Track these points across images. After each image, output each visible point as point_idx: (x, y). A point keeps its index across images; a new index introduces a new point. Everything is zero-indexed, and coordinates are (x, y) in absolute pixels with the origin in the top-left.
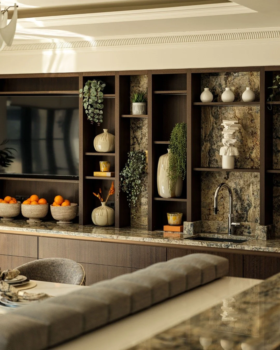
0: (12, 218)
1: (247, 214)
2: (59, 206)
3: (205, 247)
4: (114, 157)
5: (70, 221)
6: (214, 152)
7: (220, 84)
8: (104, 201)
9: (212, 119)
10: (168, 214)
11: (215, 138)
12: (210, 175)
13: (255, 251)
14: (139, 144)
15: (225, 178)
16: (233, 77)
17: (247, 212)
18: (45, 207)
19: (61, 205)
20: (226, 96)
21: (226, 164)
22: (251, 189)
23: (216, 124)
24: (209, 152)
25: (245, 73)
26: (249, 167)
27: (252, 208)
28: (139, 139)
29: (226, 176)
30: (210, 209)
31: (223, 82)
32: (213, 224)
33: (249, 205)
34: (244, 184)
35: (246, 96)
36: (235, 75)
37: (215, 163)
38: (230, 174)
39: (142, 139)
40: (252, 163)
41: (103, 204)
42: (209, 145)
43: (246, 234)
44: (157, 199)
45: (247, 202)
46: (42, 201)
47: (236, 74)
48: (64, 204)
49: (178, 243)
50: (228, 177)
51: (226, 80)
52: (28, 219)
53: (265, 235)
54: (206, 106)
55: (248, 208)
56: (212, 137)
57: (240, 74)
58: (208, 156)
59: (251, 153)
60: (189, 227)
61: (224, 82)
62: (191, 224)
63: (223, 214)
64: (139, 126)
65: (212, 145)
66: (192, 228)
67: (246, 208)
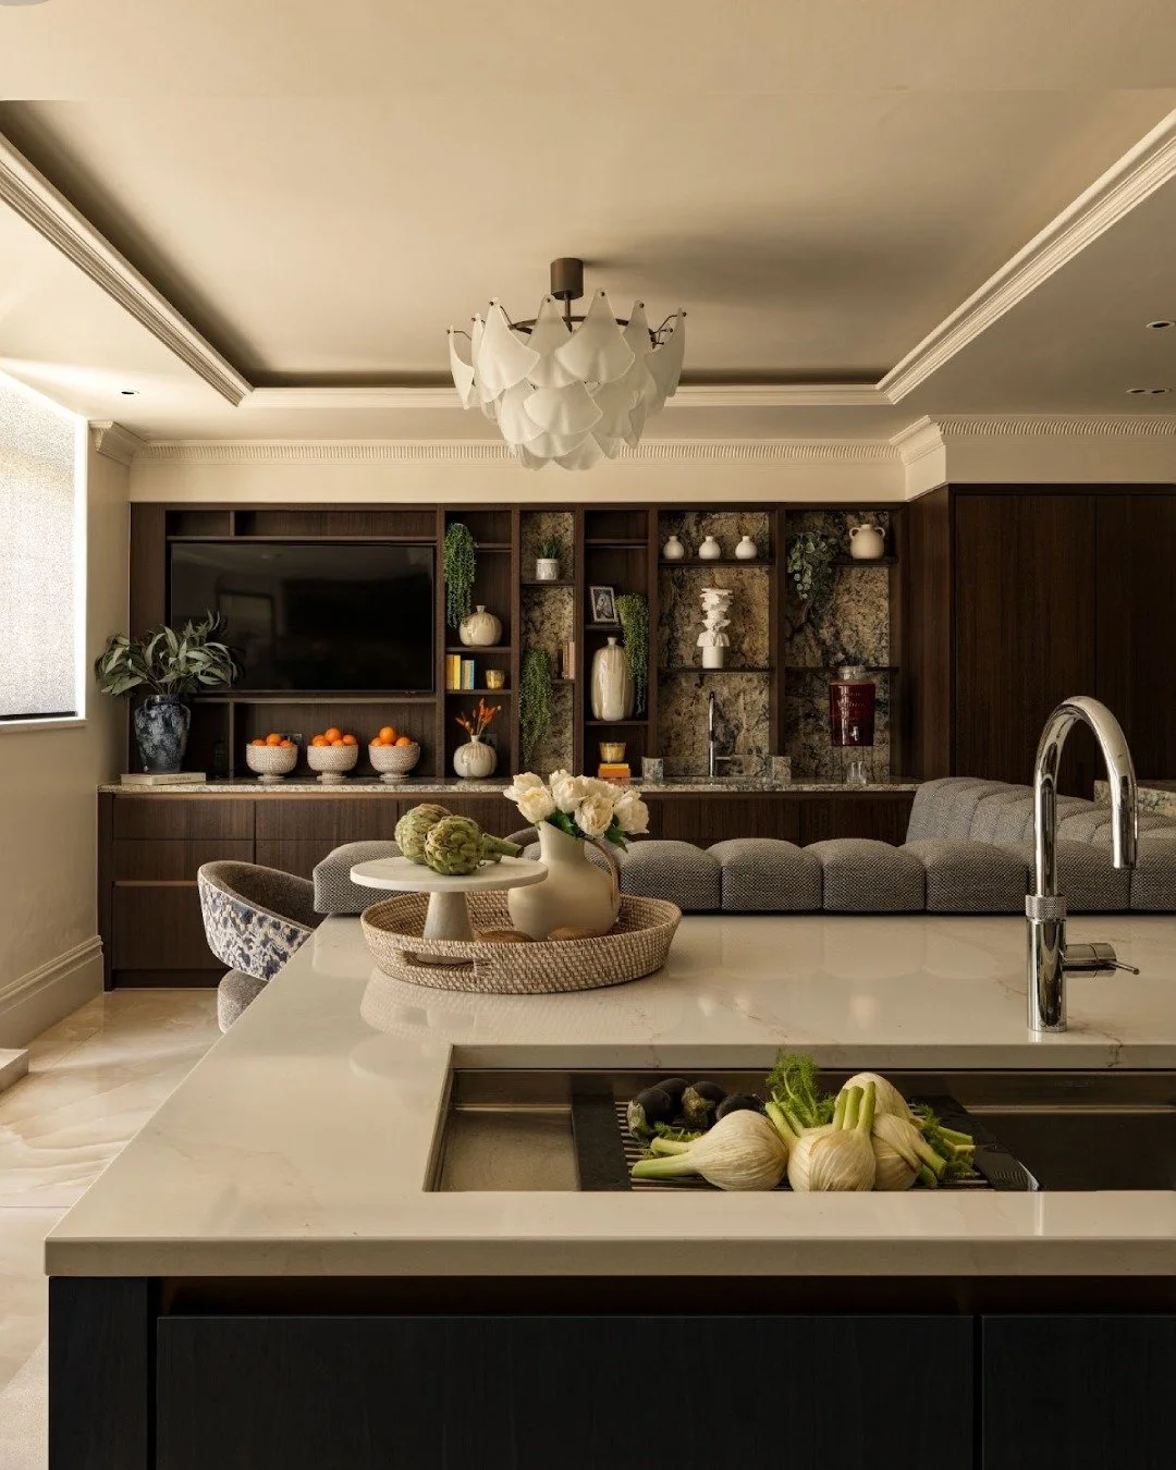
0: (281, 775)
1: (734, 742)
2: (391, 748)
3: (733, 792)
4: (508, 655)
5: (406, 773)
6: (677, 643)
7: (687, 531)
8: (475, 734)
9: (674, 589)
10: (623, 745)
11: (678, 621)
12: (669, 681)
13: (821, 792)
14: (537, 632)
15: (696, 685)
16: (710, 521)
17: (735, 738)
18: (354, 750)
19: (394, 744)
20: (708, 550)
21: (711, 659)
22: (741, 701)
23: (680, 596)
24: (669, 642)
25: (730, 514)
26: (739, 665)
27: (743, 731)
28: (538, 624)
29: (699, 681)
30: (670, 738)
31: (693, 530)
32: (685, 758)
33: (738, 727)
34: (729, 692)
35: (744, 549)
36: (714, 517)
37: (680, 662)
38: (706, 678)
39: (542, 623)
40: (743, 659)
41: (474, 738)
42: (668, 631)
43: (735, 773)
44: (592, 723)
45: (735, 722)
46: (348, 739)
47: (716, 516)
48: (402, 742)
49: (684, 790)
50: (702, 684)
51: (698, 523)
52: (320, 773)
53: (789, 770)
54: (675, 564)
55: (736, 732)
56: (673, 618)
57: (723, 515)
58: (666, 649)
59: (742, 643)
60: (656, 767)
61: (695, 529)
62: (660, 762)
63: (694, 744)
64: (536, 600)
65: (672, 631)
66: (661, 769)
67: (733, 732)
